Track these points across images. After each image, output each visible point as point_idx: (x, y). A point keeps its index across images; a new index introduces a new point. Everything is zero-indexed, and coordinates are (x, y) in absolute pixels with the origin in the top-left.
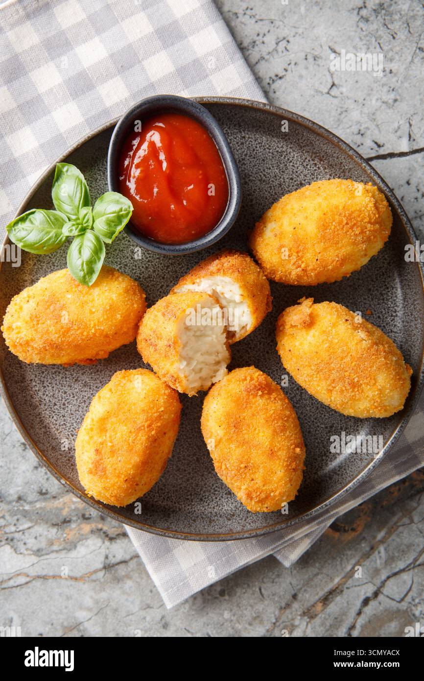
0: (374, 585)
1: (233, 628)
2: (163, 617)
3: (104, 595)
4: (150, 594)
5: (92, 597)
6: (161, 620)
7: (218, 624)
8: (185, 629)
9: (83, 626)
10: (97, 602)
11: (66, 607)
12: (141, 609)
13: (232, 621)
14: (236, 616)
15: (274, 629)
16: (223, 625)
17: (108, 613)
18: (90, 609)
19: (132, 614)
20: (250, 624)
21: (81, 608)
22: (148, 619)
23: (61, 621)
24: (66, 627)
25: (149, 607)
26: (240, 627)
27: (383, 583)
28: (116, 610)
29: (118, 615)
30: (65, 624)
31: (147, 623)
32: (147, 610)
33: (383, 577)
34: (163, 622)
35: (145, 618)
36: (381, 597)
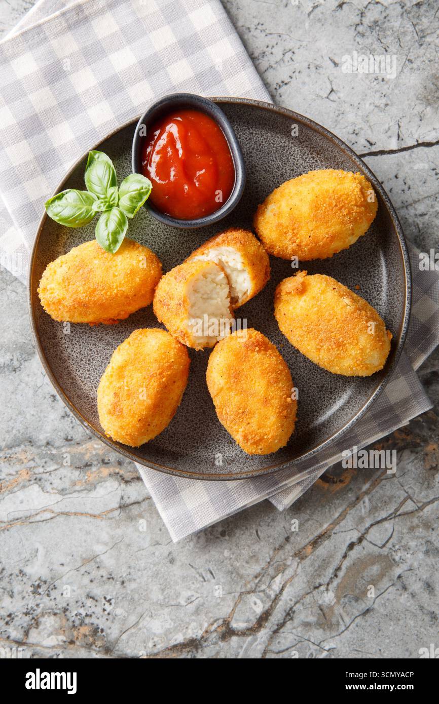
0: (359, 531)
1: (232, 565)
2: (170, 553)
3: (119, 531)
4: (159, 532)
5: (108, 533)
6: (168, 555)
7: (218, 561)
8: (189, 564)
9: (100, 558)
10: (112, 537)
11: (85, 541)
12: (151, 545)
13: (231, 558)
14: (235, 555)
15: (268, 567)
16: (223, 562)
17: (122, 547)
18: (106, 544)
19: (143, 549)
20: (247, 562)
21: (98, 542)
22: (157, 554)
23: (80, 553)
24: (85, 559)
25: (158, 543)
26: (238, 565)
27: (367, 530)
28: (129, 545)
29: (130, 550)
30: (84, 556)
31: (155, 558)
32: (157, 546)
33: (367, 525)
34: (170, 557)
35: (154, 553)
36: (364, 543)
